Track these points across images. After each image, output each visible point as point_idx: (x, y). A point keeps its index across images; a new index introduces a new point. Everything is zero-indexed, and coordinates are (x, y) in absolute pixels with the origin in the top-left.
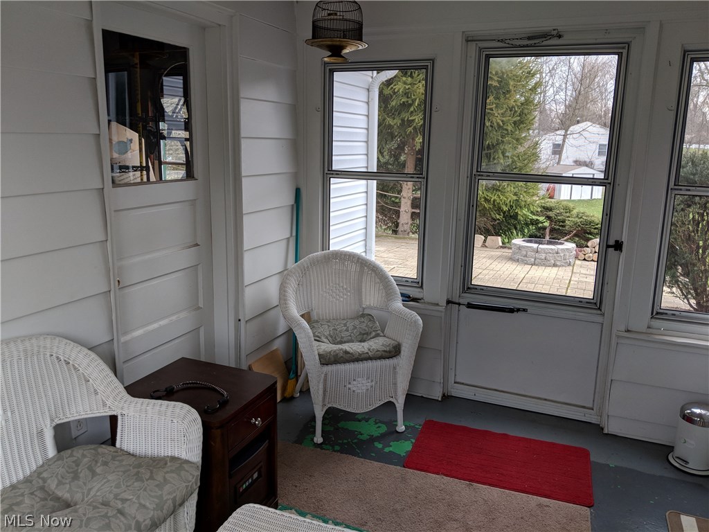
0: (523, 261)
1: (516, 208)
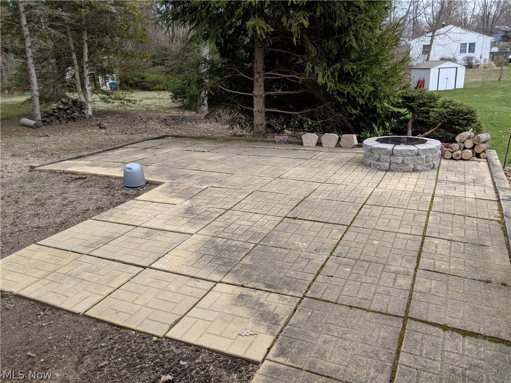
0: (375, 166)
1: (375, 100)
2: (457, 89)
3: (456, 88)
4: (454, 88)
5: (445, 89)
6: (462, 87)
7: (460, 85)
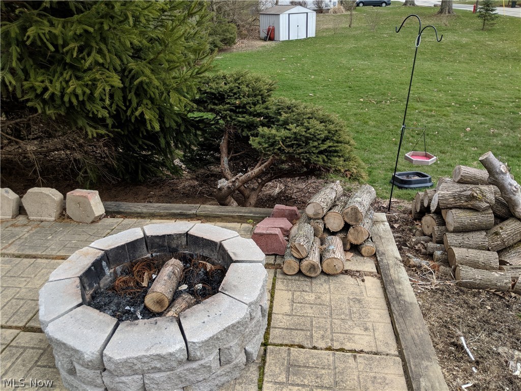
2: (310, 38)
3: (308, 37)
4: (305, 37)
5: (297, 38)
6: (314, 36)
7: (312, 33)
